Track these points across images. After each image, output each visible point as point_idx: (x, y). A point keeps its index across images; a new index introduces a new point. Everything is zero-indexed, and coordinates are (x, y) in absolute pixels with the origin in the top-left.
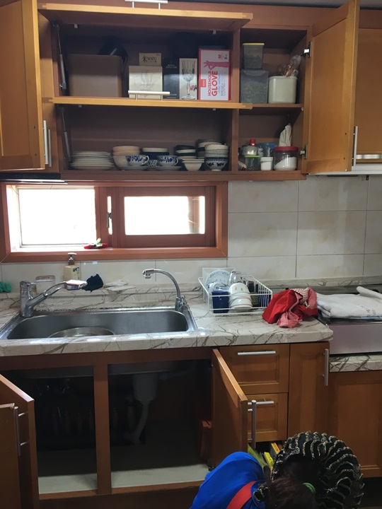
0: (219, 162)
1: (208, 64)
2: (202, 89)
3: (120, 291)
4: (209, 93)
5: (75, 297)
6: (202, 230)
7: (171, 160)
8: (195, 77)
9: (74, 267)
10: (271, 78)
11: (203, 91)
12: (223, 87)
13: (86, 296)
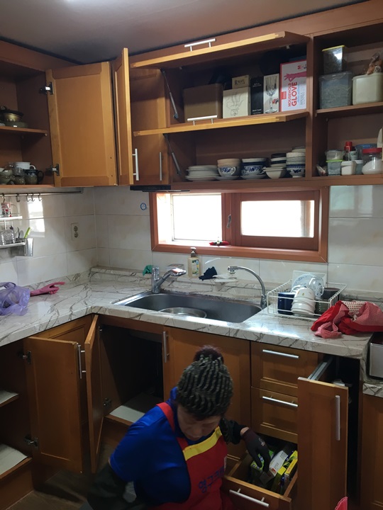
0: (296, 169)
1: (288, 76)
2: (283, 101)
3: (223, 283)
4: (289, 104)
5: (192, 283)
6: (312, 235)
7: (253, 170)
8: (277, 91)
9: (194, 259)
10: (354, 78)
11: (284, 102)
12: (302, 96)
13: (199, 284)
